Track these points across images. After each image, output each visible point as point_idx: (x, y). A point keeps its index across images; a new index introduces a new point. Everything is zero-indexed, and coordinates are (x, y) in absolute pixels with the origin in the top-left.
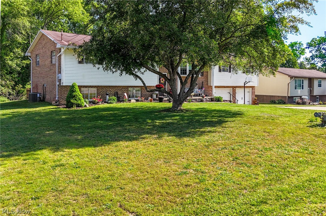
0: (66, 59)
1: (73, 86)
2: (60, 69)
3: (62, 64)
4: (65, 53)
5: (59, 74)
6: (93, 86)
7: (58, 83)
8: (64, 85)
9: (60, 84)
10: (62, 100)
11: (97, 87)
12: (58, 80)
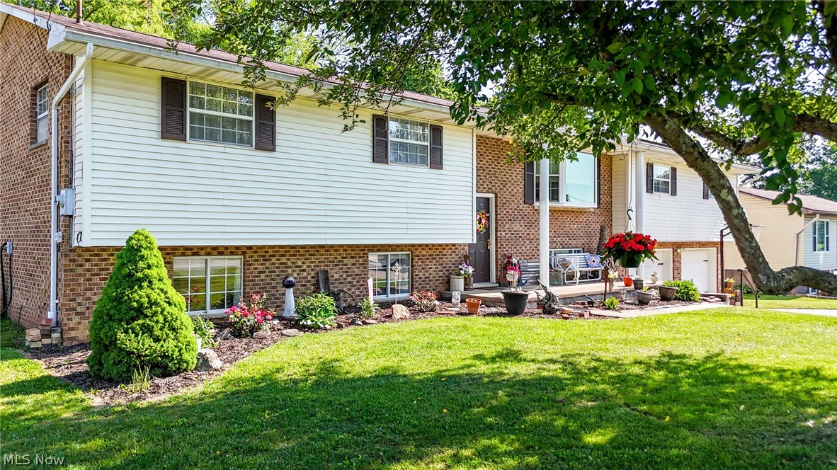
0: (97, 112)
1: (132, 252)
2: (70, 163)
3: (76, 137)
4: (93, 84)
5: (63, 192)
6: (226, 248)
7: (55, 238)
8: (87, 242)
9: (67, 238)
10: (76, 319)
11: (244, 253)
12: (58, 221)
